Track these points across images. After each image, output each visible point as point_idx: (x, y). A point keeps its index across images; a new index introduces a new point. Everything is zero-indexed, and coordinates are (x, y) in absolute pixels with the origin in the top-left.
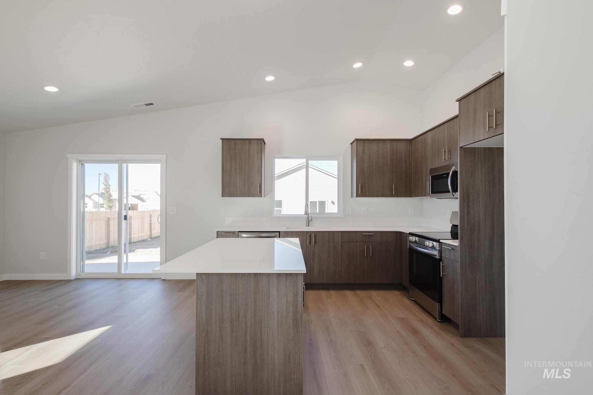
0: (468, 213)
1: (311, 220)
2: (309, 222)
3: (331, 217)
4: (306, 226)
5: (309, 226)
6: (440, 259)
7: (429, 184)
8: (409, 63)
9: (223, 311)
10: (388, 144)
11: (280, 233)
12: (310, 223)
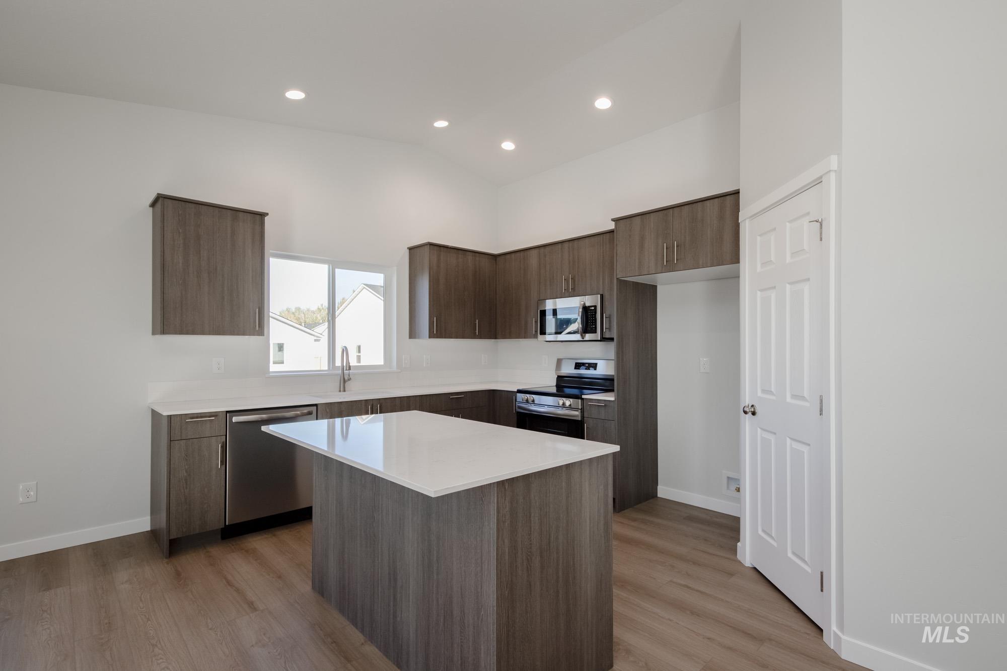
0: (622, 360)
1: (349, 379)
2: (344, 382)
3: (370, 373)
4: (340, 391)
5: (344, 391)
6: (581, 420)
7: (536, 322)
8: (508, 146)
9: (531, 541)
10: (470, 257)
11: (319, 407)
12: (347, 384)
